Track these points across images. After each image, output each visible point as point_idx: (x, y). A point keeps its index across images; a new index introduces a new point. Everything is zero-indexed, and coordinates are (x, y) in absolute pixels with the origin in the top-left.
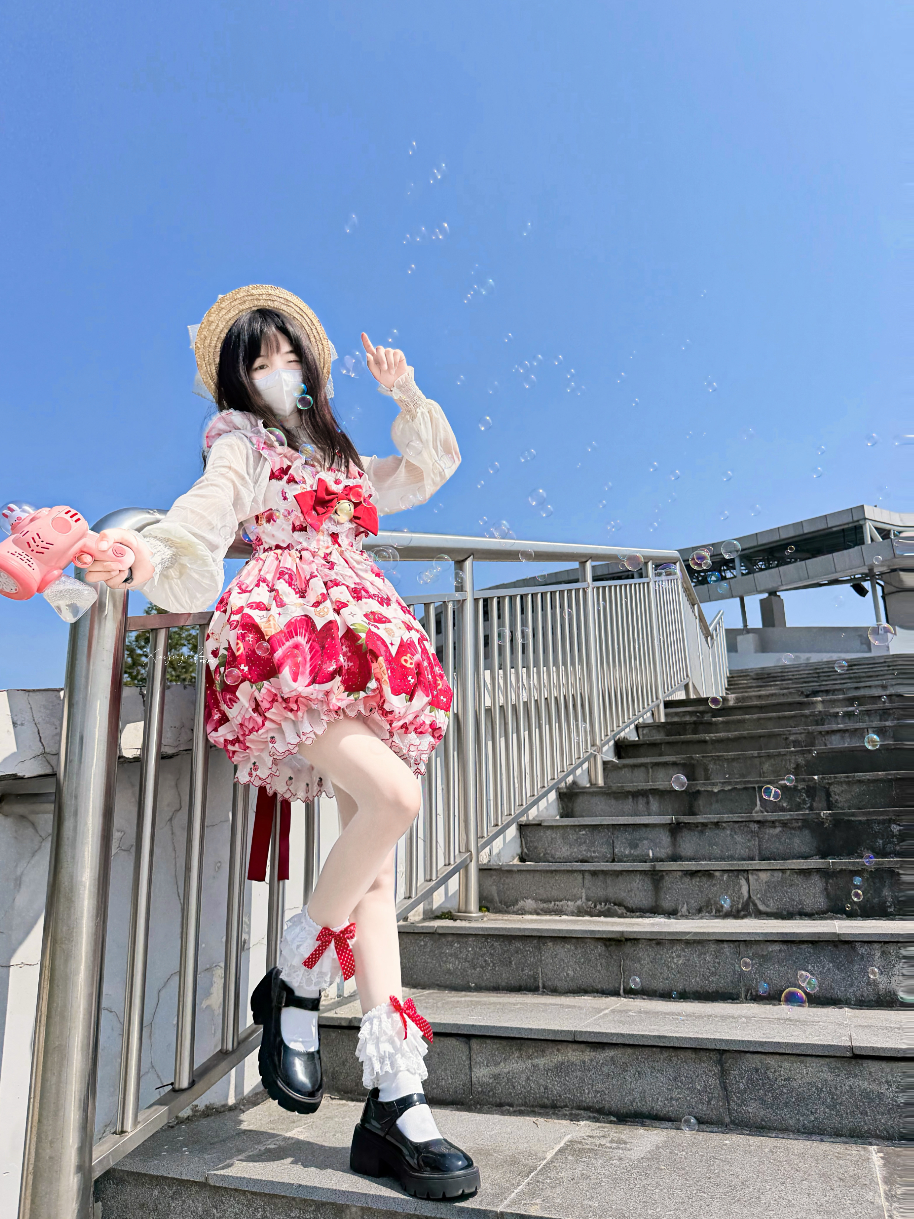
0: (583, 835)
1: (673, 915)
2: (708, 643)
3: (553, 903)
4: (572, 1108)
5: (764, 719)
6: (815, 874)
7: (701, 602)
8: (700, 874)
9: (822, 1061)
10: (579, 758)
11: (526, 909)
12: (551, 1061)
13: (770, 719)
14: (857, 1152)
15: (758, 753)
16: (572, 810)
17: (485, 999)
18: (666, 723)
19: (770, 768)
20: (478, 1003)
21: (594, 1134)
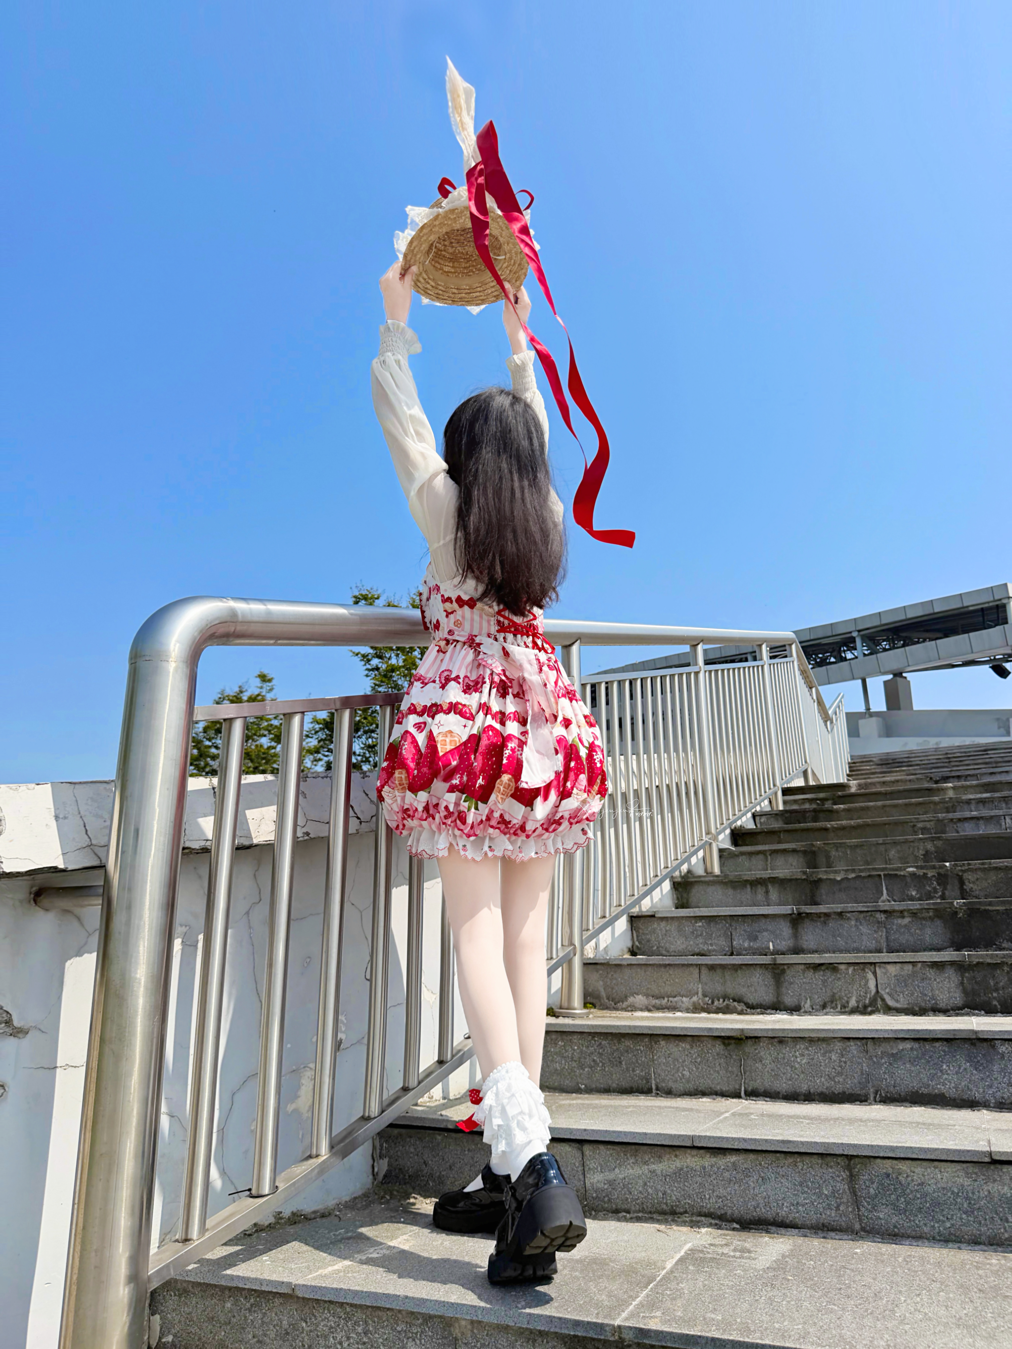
0: (700, 926)
1: (796, 1011)
2: (827, 728)
3: (666, 999)
4: (692, 1214)
5: (890, 806)
6: (949, 967)
7: (819, 685)
8: (823, 968)
9: (958, 1166)
10: (694, 846)
11: (637, 1005)
12: (669, 1167)
13: (895, 806)
14: (997, 1262)
15: (884, 840)
16: (688, 900)
17: (597, 1102)
18: (785, 811)
19: (897, 855)
20: (589, 1106)
21: (717, 1241)
